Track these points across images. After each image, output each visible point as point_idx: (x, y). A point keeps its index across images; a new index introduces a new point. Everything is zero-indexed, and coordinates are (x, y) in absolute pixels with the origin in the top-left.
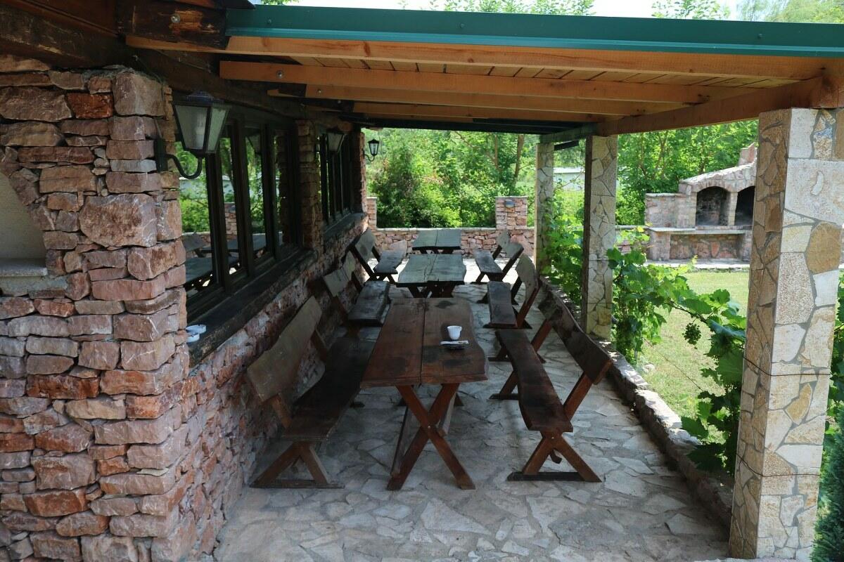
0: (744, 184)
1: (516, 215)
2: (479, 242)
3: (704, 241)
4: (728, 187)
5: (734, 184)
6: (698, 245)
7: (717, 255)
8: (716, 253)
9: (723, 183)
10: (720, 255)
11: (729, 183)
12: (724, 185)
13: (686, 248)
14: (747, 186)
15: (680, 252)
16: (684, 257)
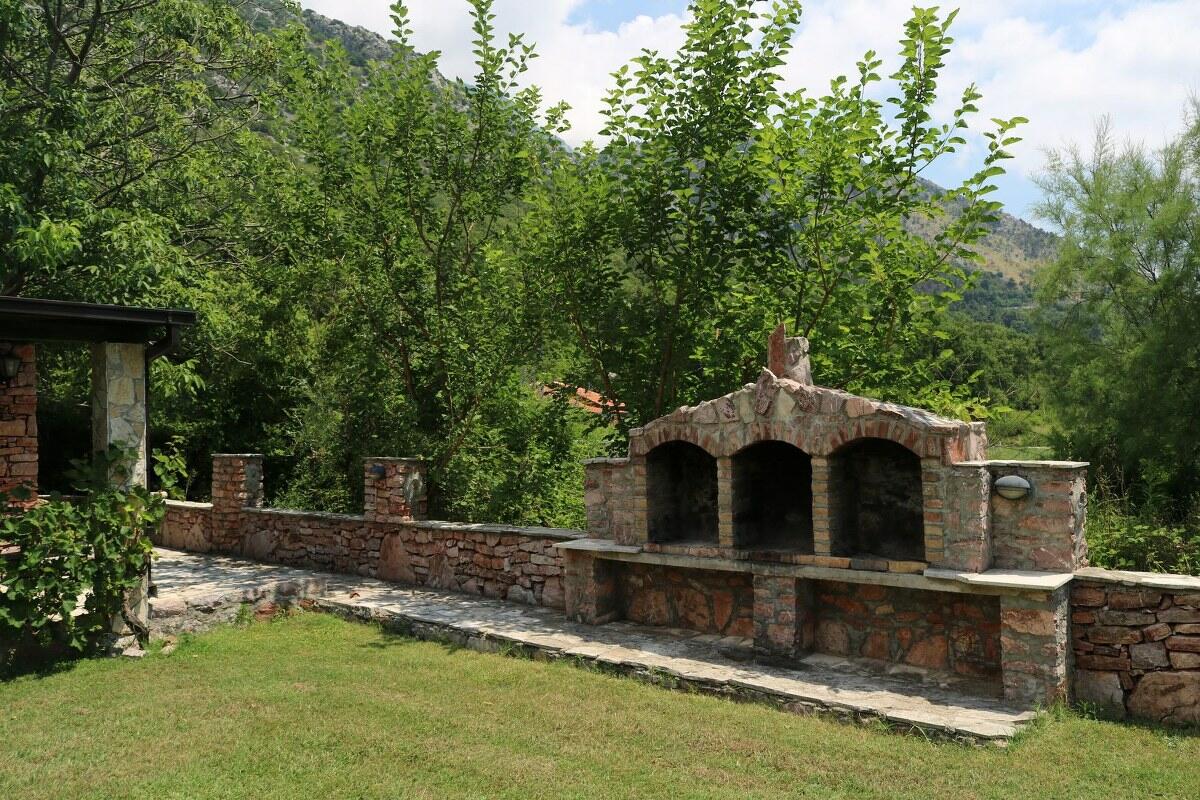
0: (739, 433)
1: (387, 494)
2: (345, 542)
3: (695, 584)
4: (706, 443)
5: (716, 436)
6: (684, 593)
7: (728, 625)
8: (726, 619)
9: (694, 431)
10: (735, 625)
11: (705, 432)
12: (696, 438)
13: (662, 598)
14: (749, 442)
15: (650, 607)
16: (657, 620)
